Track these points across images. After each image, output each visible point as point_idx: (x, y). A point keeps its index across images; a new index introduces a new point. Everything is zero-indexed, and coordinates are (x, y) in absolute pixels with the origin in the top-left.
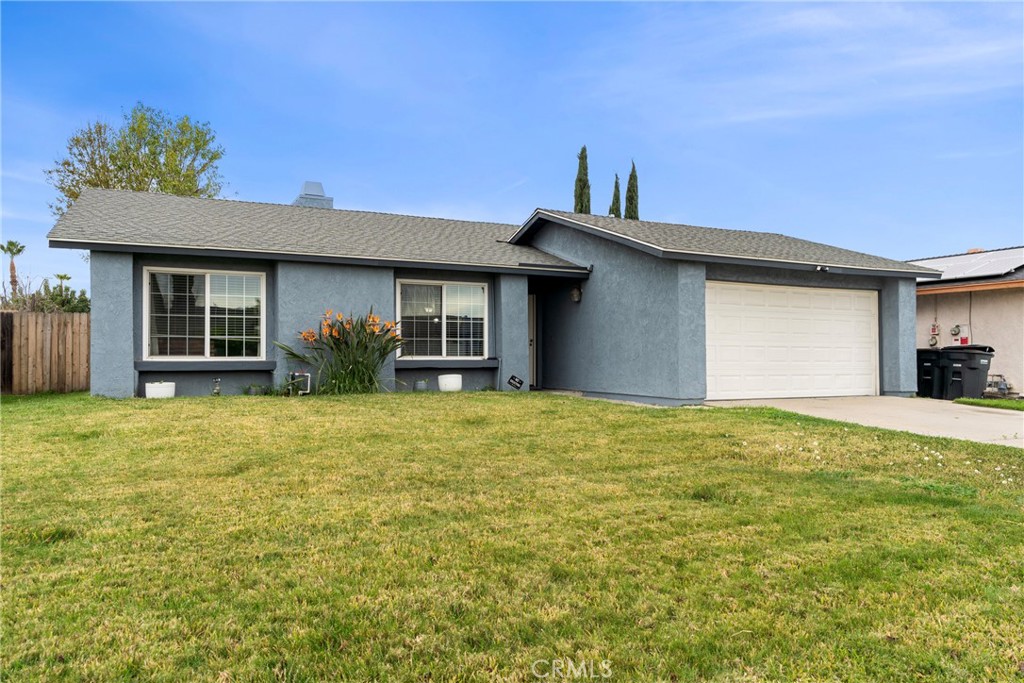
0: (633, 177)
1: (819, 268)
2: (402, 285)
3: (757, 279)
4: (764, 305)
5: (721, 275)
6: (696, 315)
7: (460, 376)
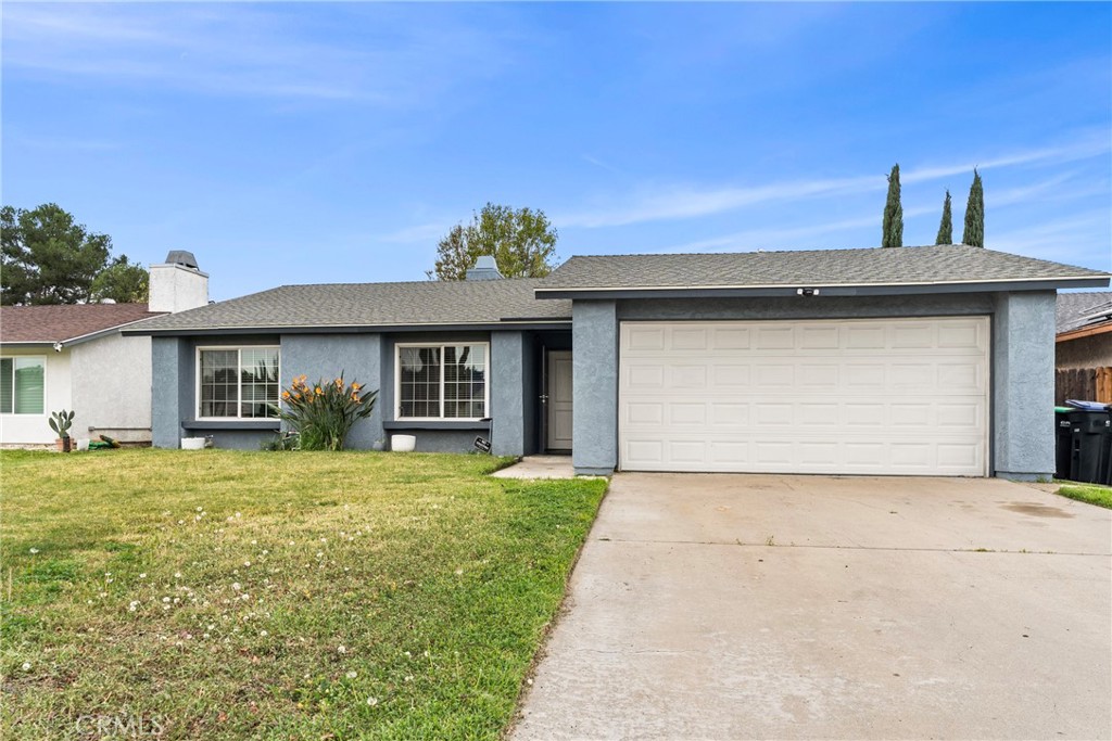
0: (977, 191)
1: (800, 292)
2: (401, 349)
3: (728, 314)
4: (748, 349)
5: (663, 314)
6: (597, 365)
7: (414, 437)
